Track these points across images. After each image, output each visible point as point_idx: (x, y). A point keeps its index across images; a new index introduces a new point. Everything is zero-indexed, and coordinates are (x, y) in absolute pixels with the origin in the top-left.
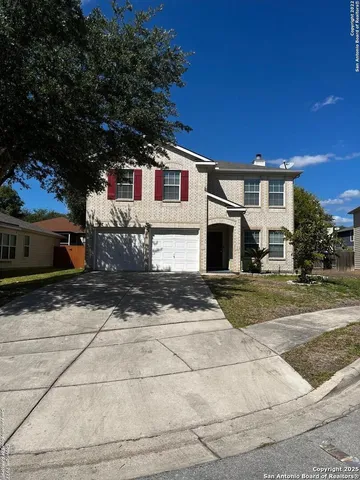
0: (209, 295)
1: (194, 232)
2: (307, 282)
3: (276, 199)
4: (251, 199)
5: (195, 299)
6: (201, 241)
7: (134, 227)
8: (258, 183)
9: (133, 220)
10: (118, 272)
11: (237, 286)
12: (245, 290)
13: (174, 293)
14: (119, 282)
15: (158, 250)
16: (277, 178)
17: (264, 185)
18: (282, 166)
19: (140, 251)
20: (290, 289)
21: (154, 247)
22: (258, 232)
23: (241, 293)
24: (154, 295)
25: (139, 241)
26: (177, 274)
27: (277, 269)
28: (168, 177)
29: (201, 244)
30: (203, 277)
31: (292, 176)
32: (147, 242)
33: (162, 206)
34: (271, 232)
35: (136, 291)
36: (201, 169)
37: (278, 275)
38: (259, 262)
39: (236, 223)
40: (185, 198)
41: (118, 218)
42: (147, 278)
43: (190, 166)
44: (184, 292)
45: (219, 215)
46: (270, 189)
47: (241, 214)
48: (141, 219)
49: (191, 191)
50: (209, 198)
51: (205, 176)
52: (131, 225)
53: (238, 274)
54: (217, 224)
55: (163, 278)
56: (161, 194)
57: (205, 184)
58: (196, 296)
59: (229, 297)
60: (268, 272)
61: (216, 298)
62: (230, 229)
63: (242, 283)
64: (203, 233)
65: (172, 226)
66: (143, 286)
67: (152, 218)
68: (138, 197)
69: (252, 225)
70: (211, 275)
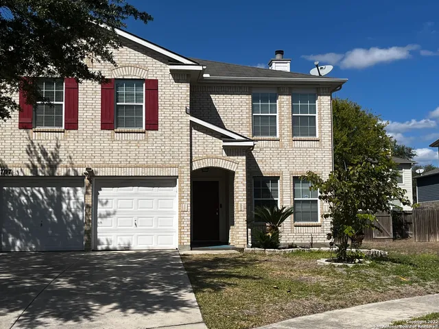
0: (184, 287)
1: (169, 181)
2: (348, 262)
3: (303, 126)
4: (264, 126)
5: (159, 293)
6: (181, 198)
7: (67, 176)
8: (274, 100)
9: (65, 162)
10: (38, 252)
11: (234, 271)
12: (246, 277)
13: (126, 285)
14: (36, 271)
15: (108, 215)
16: (304, 91)
17: (284, 103)
18: (314, 72)
19: (76, 216)
20: (320, 273)
21: (101, 210)
22: (275, 179)
23: (237, 281)
24: (92, 289)
25: (75, 199)
26: (139, 255)
27: (308, 241)
28: (123, 90)
29: (181, 203)
30: (183, 257)
31: (328, 88)
32: (89, 201)
33: (113, 140)
34: (296, 179)
35: (63, 284)
36: (178, 76)
37: (307, 250)
38: (275, 230)
39: (238, 166)
40: (153, 124)
41: (39, 160)
42: (86, 262)
43: (160, 72)
44: (144, 283)
45: (210, 153)
46: (294, 109)
47: (247, 152)
48: (78, 161)
49: (162, 115)
50: (193, 125)
51: (185, 88)
52: (61, 171)
53: (241, 250)
54: (207, 168)
55: (113, 262)
56: (111, 118)
57: (186, 103)
58: (162, 289)
59: (216, 288)
60: (291, 246)
61: (195, 291)
62: (229, 175)
63: (245, 265)
64: (185, 183)
65: (131, 172)
66: (77, 275)
67: (97, 160)
68: (72, 124)
69: (266, 169)
70: (197, 253)
